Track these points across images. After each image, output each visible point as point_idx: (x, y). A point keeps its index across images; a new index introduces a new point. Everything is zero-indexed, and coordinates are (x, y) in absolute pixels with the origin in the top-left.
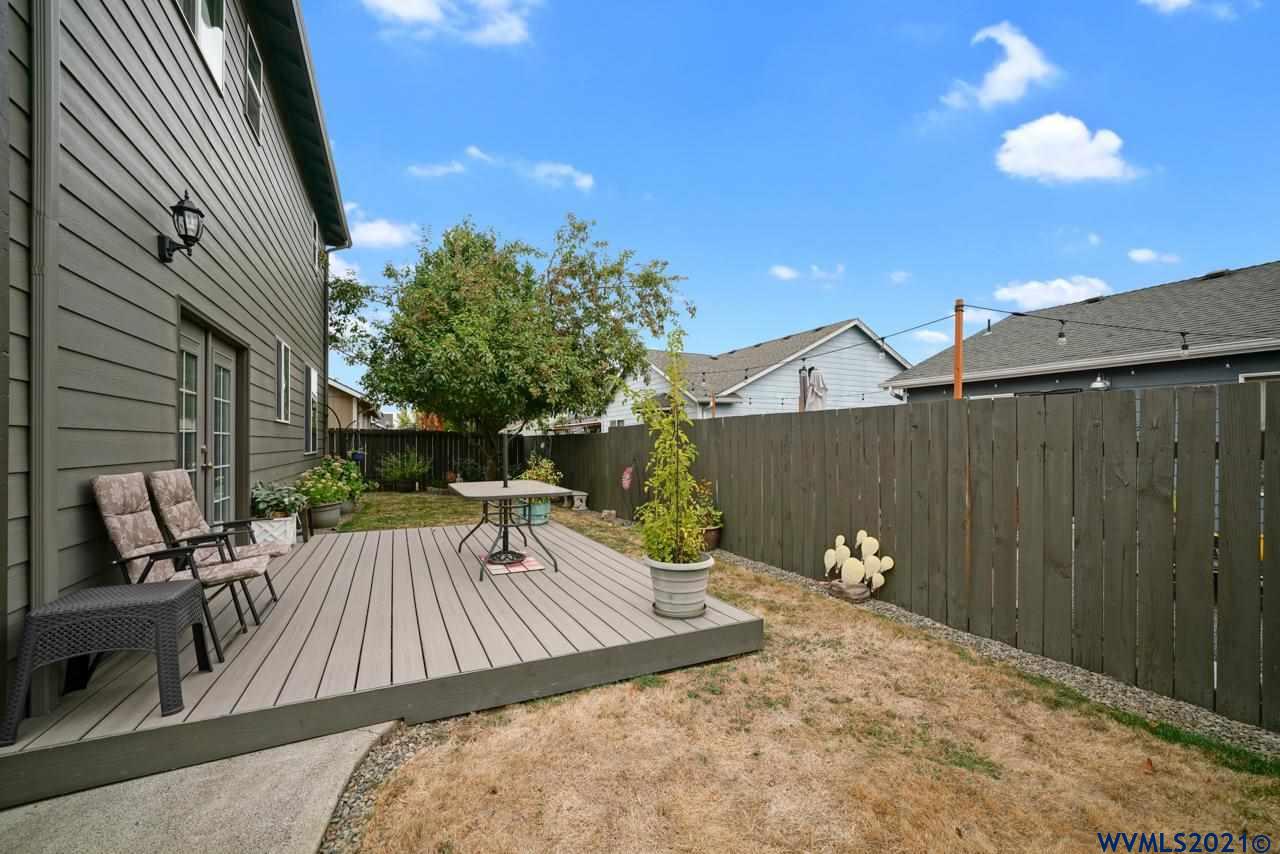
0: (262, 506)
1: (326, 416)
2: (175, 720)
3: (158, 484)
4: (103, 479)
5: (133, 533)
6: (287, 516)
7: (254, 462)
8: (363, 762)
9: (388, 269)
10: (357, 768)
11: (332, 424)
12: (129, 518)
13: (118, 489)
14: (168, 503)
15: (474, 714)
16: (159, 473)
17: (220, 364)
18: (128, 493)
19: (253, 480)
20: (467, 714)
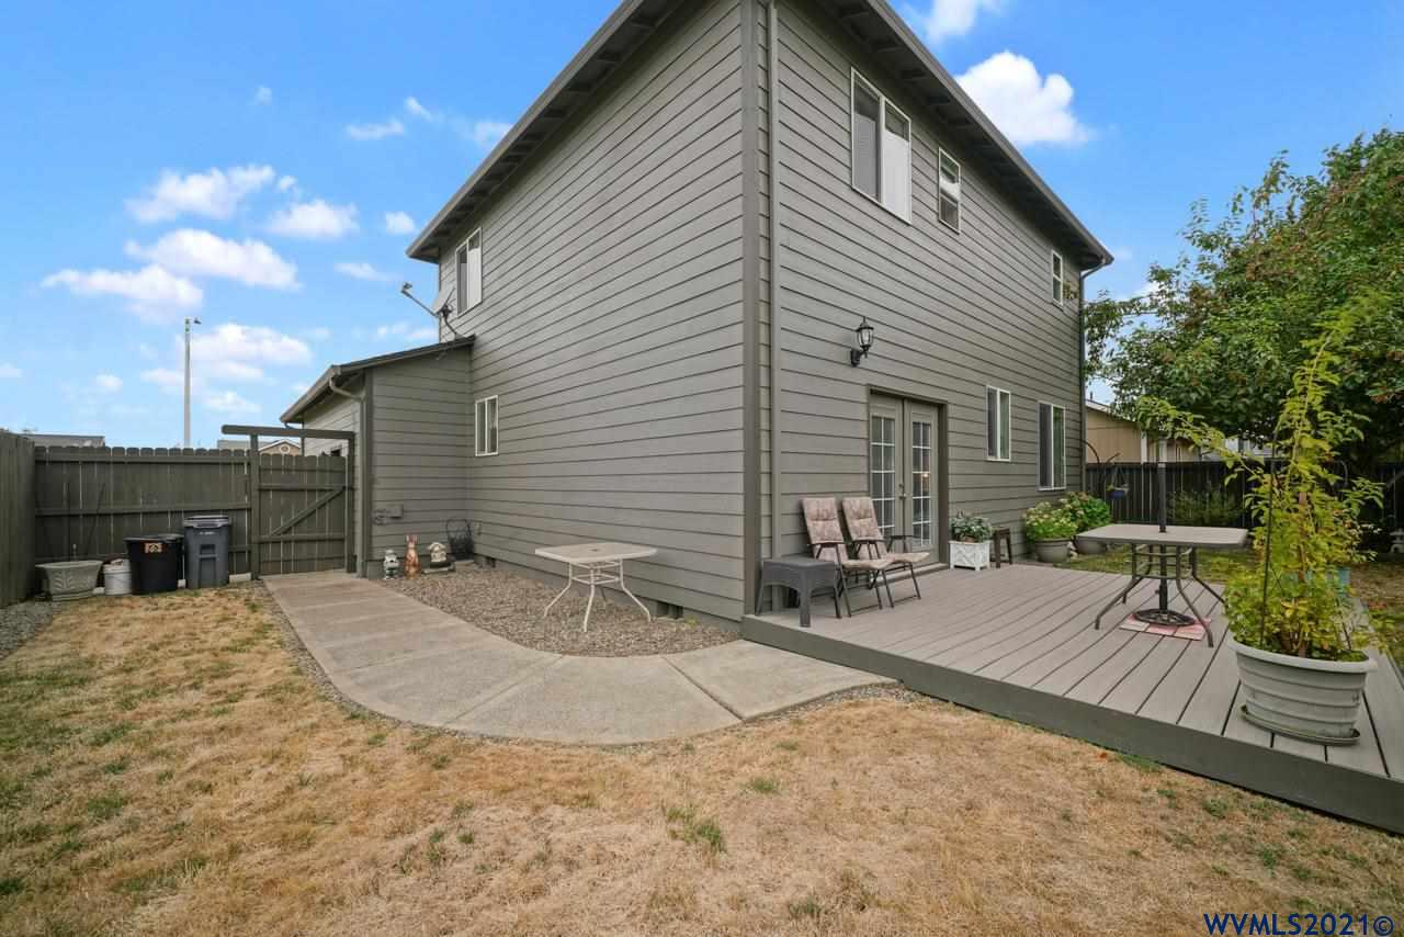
0: (957, 531)
1: (1081, 450)
2: (804, 629)
3: (846, 505)
4: (806, 500)
5: (820, 530)
6: (976, 542)
7: (952, 496)
8: (861, 687)
9: (1154, 272)
10: (853, 688)
11: (1090, 458)
12: (821, 523)
13: (813, 506)
14: (851, 518)
15: (951, 703)
16: (847, 499)
17: (917, 420)
18: (821, 509)
19: (952, 511)
20: (947, 701)
